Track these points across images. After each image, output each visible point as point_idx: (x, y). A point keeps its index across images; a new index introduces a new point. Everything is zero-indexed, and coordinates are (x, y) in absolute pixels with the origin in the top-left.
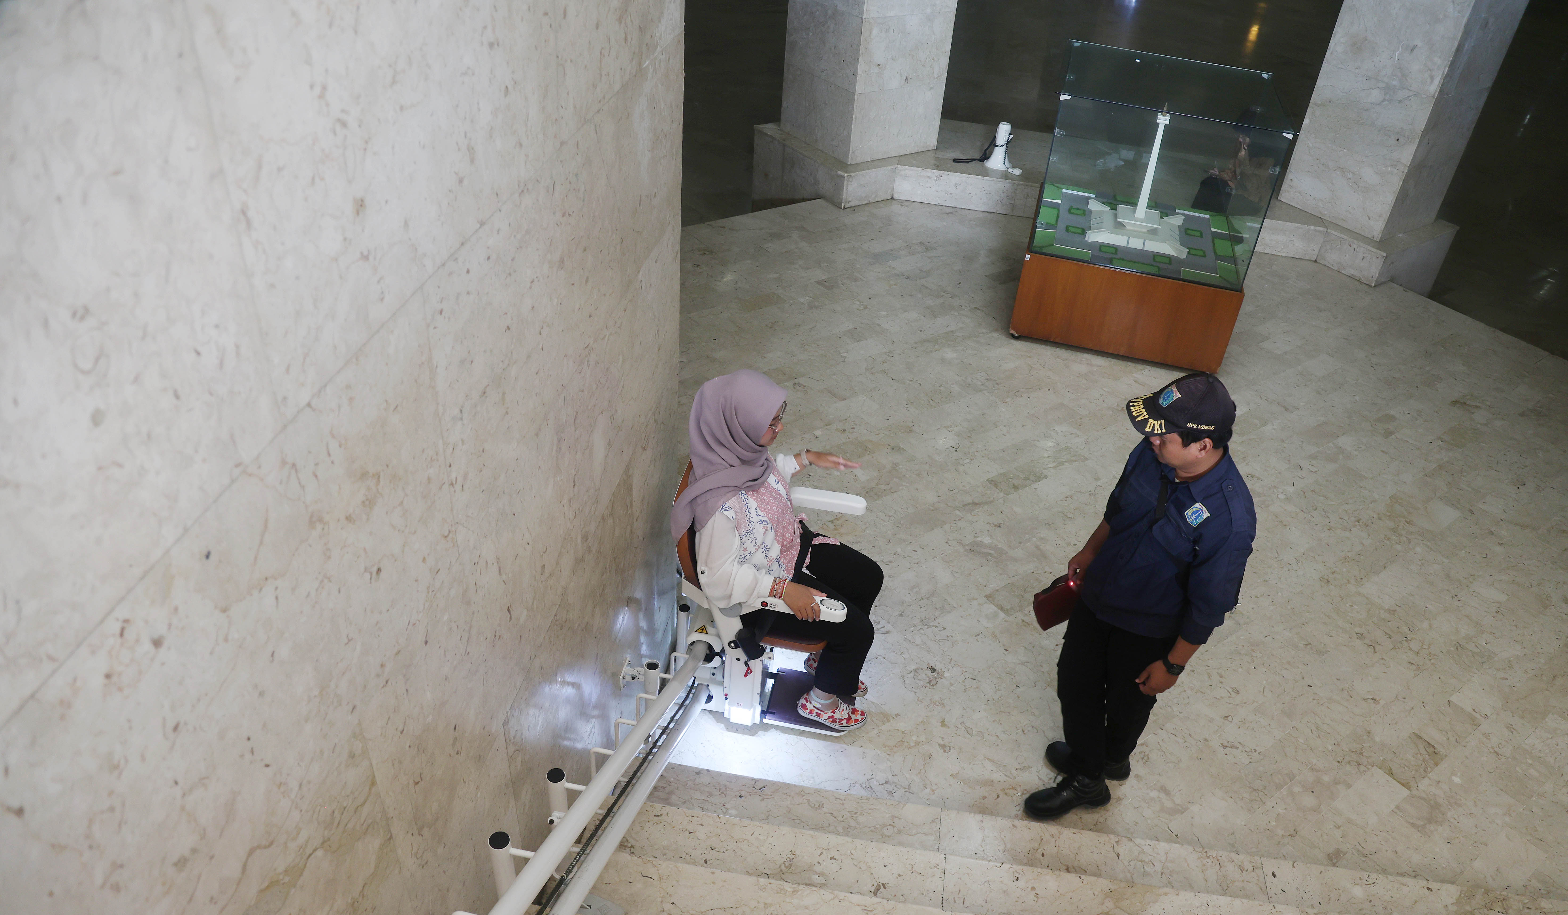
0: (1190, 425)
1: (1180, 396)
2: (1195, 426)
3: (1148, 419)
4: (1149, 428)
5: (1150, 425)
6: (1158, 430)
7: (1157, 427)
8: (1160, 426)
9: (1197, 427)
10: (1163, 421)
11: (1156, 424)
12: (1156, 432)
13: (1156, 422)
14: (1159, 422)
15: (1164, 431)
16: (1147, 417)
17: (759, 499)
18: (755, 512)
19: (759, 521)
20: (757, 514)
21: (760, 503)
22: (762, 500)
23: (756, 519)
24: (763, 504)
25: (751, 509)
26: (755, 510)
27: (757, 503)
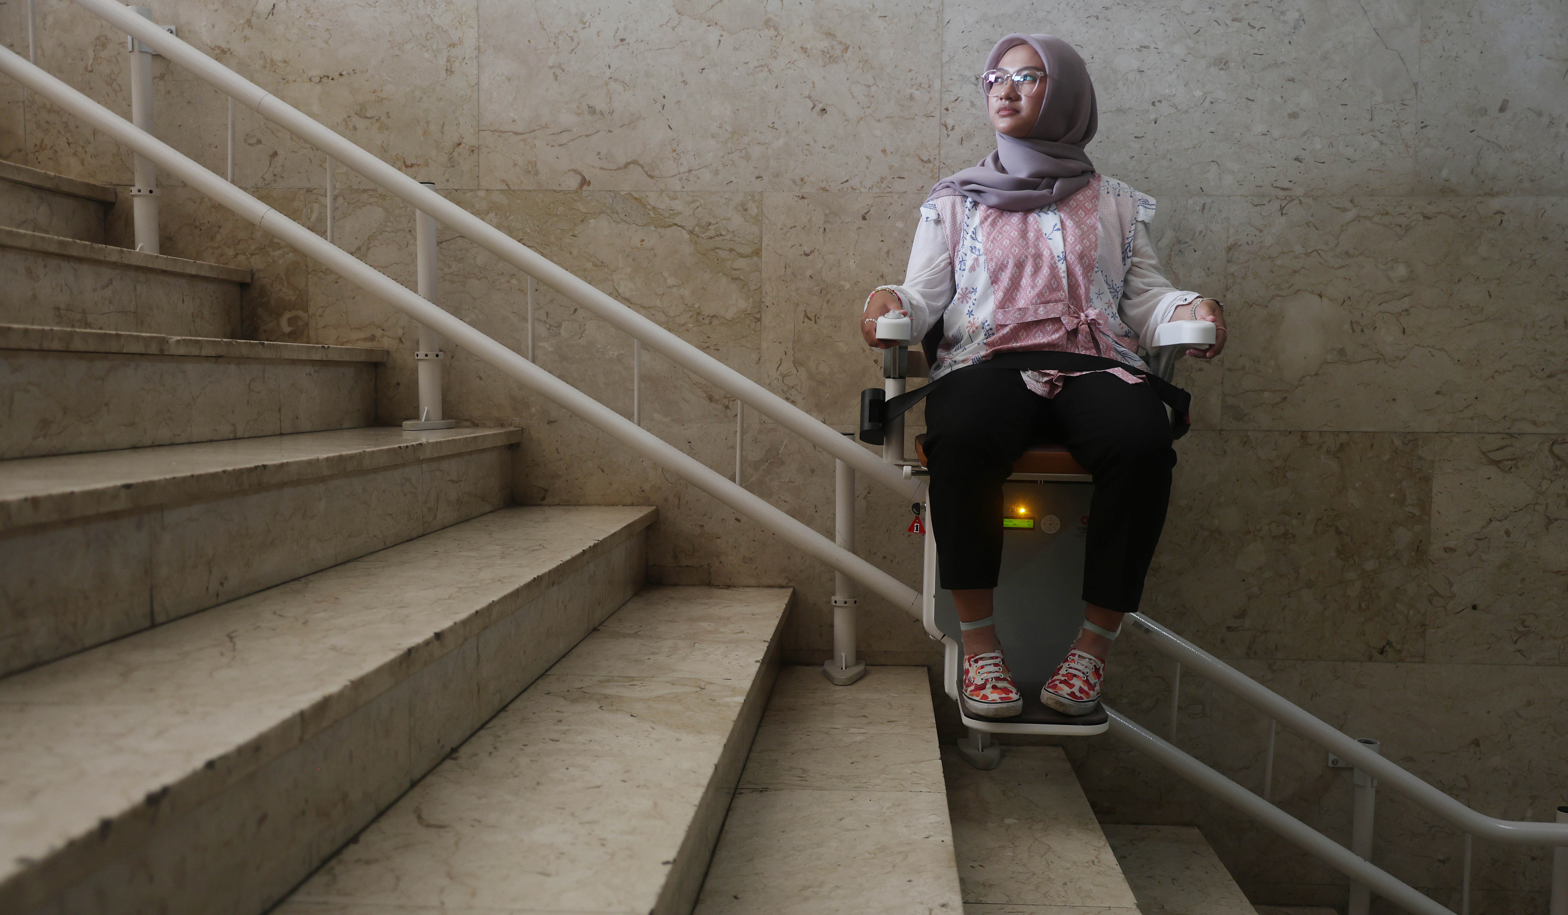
17: (992, 220)
18: (973, 232)
19: (971, 247)
20: (974, 236)
21: (988, 226)
22: (996, 225)
23: (968, 242)
24: (994, 231)
25: (968, 226)
26: (973, 230)
27: (982, 223)
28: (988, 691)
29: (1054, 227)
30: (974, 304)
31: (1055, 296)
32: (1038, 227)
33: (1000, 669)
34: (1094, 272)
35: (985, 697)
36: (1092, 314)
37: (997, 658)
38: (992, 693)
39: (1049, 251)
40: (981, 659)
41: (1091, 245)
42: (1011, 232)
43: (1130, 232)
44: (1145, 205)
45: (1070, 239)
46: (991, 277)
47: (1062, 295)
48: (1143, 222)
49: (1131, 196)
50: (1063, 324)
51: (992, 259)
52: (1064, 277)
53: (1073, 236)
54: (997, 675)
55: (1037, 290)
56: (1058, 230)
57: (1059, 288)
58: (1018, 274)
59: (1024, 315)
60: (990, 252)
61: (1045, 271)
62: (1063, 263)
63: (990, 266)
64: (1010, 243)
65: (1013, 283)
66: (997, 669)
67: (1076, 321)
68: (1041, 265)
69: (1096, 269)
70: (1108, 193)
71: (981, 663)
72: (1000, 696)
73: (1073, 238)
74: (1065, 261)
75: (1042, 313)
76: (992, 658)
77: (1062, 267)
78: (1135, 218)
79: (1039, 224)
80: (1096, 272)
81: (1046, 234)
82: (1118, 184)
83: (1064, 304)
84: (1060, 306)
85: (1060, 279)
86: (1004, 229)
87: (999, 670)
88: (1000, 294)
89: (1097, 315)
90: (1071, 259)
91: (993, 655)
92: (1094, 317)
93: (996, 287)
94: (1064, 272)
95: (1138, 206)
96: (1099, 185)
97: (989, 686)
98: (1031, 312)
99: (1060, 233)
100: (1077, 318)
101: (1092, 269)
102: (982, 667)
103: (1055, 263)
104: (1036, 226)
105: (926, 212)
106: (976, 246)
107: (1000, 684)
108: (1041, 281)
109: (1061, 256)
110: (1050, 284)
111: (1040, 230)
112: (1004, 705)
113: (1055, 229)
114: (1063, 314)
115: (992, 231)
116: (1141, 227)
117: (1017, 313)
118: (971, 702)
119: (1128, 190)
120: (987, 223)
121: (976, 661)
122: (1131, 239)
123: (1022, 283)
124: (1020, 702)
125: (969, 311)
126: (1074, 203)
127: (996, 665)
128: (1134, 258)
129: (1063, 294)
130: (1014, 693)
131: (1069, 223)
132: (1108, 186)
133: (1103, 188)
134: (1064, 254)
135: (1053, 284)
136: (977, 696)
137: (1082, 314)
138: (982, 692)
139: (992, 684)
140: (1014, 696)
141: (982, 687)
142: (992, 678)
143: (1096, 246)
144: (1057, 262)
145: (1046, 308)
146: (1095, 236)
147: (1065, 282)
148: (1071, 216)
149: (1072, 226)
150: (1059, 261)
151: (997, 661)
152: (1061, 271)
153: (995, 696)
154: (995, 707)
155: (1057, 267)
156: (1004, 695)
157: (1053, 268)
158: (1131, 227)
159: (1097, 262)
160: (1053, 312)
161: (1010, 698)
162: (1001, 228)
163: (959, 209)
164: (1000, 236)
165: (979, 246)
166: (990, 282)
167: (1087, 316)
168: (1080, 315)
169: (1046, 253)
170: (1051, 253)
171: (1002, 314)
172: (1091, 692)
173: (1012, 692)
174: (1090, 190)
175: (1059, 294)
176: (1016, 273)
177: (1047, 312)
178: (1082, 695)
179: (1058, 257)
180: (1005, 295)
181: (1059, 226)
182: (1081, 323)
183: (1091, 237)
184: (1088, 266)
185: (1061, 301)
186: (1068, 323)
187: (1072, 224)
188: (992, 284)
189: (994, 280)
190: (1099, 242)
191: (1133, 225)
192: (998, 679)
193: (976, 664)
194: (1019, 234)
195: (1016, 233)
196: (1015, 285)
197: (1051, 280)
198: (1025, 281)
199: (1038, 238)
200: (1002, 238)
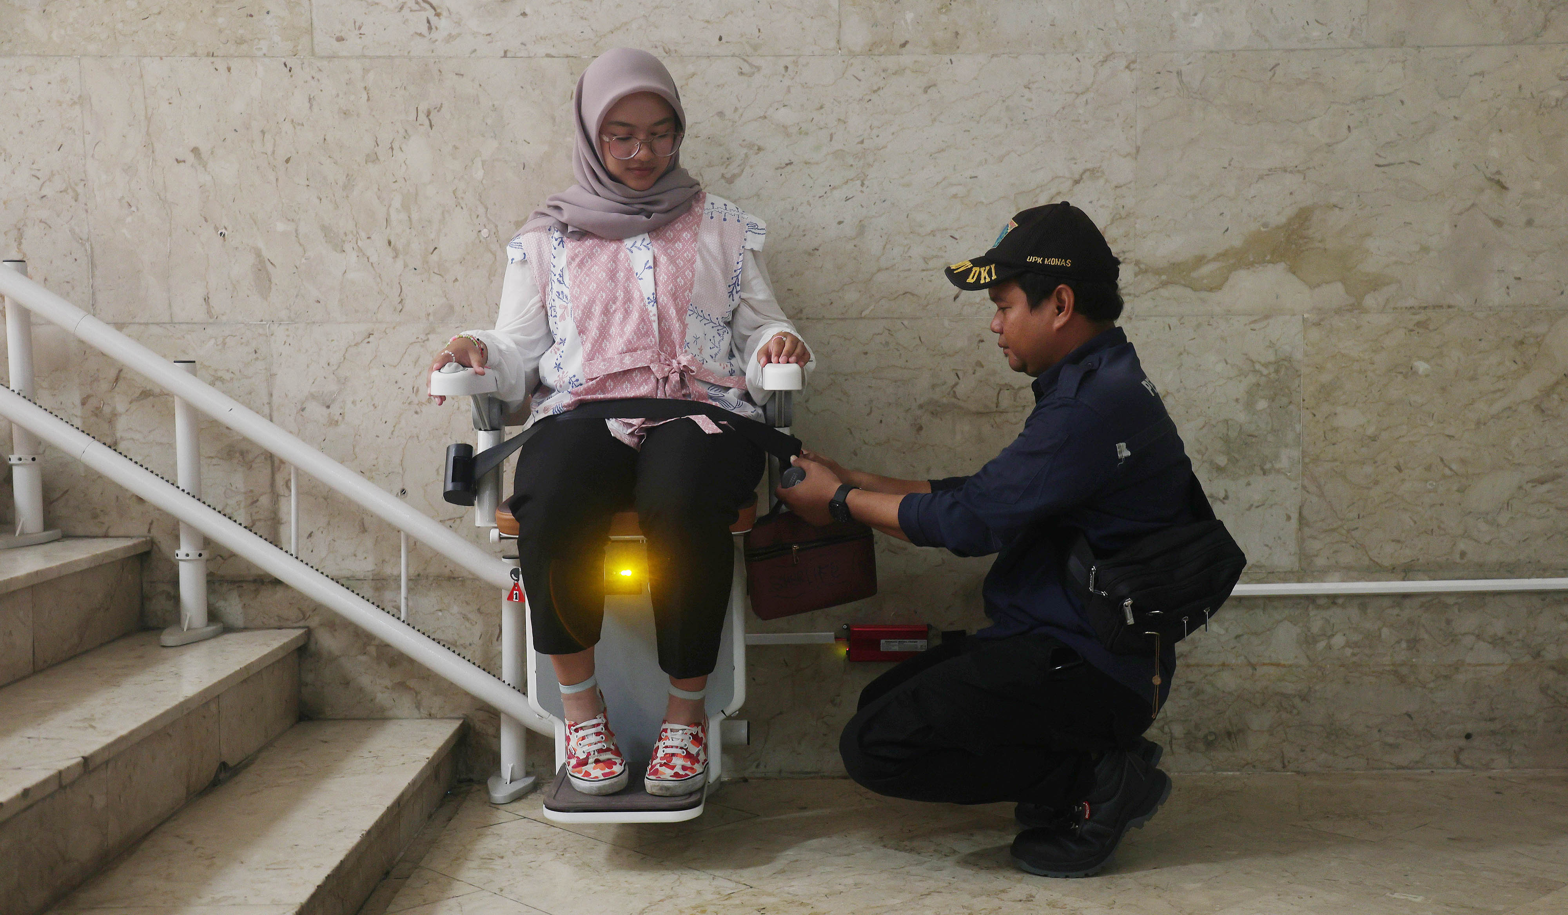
0: (1031, 259)
1: (1017, 225)
2: (1039, 260)
3: (972, 267)
4: (973, 278)
5: (975, 274)
6: (985, 278)
7: (984, 274)
8: (989, 273)
9: (1043, 261)
10: (993, 266)
11: (982, 272)
12: (982, 281)
13: (982, 269)
14: (988, 268)
15: (994, 277)
16: (972, 265)
17: (580, 261)
18: (559, 274)
19: (558, 292)
20: (561, 279)
21: (576, 267)
22: (585, 266)
23: (556, 287)
24: (581, 273)
25: (554, 266)
26: (559, 272)
27: (569, 263)
28: (589, 768)
29: (646, 264)
30: (561, 357)
31: (644, 342)
32: (629, 265)
33: (602, 738)
34: (688, 315)
35: (587, 774)
36: (684, 360)
37: (598, 725)
38: (594, 768)
39: (638, 293)
40: (581, 728)
41: (685, 283)
42: (599, 274)
43: (738, 263)
44: (753, 230)
45: (662, 277)
46: (578, 327)
47: (651, 341)
48: (752, 250)
49: (739, 221)
50: (653, 373)
51: (578, 306)
52: (654, 321)
53: (665, 274)
54: (599, 746)
55: (625, 338)
56: (650, 267)
57: (647, 334)
58: (606, 322)
59: (610, 366)
60: (577, 298)
61: (635, 316)
62: (653, 306)
63: (576, 314)
64: (597, 287)
65: (601, 333)
66: (599, 738)
67: (667, 369)
68: (631, 309)
69: (689, 312)
70: (712, 218)
71: (581, 733)
72: (603, 772)
73: (665, 277)
74: (655, 304)
75: (628, 362)
76: (594, 726)
77: (653, 310)
78: (743, 247)
79: (630, 261)
80: (690, 315)
81: (637, 274)
82: (725, 205)
83: (653, 352)
84: (649, 354)
85: (650, 322)
86: (592, 270)
87: (601, 740)
88: (588, 346)
89: (689, 361)
90: (663, 301)
91: (594, 722)
92: (685, 364)
93: (585, 337)
94: (654, 315)
95: (747, 232)
96: (703, 209)
97: (591, 760)
98: (617, 362)
99: (651, 271)
100: (669, 365)
101: (686, 312)
102: (583, 738)
103: (645, 305)
104: (626, 265)
105: (513, 253)
106: (564, 291)
107: (604, 757)
108: (630, 328)
109: (651, 297)
110: (638, 329)
111: (631, 269)
112: (607, 782)
113: (647, 267)
114: (652, 362)
115: (579, 273)
116: (750, 255)
117: (602, 364)
118: (572, 779)
119: (735, 212)
120: (574, 264)
121: (576, 731)
122: (739, 271)
123: (611, 332)
124: (625, 776)
125: (556, 364)
126: (672, 234)
127: (597, 734)
128: (742, 293)
129: (653, 340)
130: (618, 765)
131: (663, 259)
132: (713, 210)
133: (706, 212)
134: (655, 295)
135: (642, 331)
136: (579, 772)
137: (674, 361)
138: (585, 768)
139: (594, 759)
140: (617, 769)
141: (584, 763)
142: (594, 751)
143: (692, 285)
144: (647, 304)
145: (632, 356)
146: (691, 272)
147: (655, 326)
148: (666, 250)
149: (666, 263)
150: (649, 303)
151: (599, 729)
152: (651, 314)
153: (597, 772)
154: (597, 785)
155: (647, 310)
156: (607, 770)
157: (644, 311)
158: (738, 258)
159: (691, 305)
160: (640, 361)
161: (613, 773)
162: (589, 269)
163: (545, 248)
164: (587, 278)
165: (567, 292)
166: (577, 331)
167: (679, 363)
168: (672, 362)
169: (636, 295)
170: (641, 295)
171: (589, 367)
172: (696, 766)
173: (615, 764)
174: (691, 215)
175: (649, 340)
176: (603, 321)
177: (634, 361)
178: (687, 772)
179: (648, 298)
180: (593, 346)
181: (651, 263)
182: (673, 371)
183: (686, 273)
184: (681, 309)
185: (650, 347)
186: (657, 371)
187: (666, 260)
188: (579, 334)
189: (582, 331)
190: (695, 279)
191: (740, 254)
192: (600, 751)
193: (577, 734)
194: (607, 275)
195: (604, 274)
196: (604, 333)
197: (639, 324)
198: (614, 330)
199: (628, 279)
200: (589, 281)
